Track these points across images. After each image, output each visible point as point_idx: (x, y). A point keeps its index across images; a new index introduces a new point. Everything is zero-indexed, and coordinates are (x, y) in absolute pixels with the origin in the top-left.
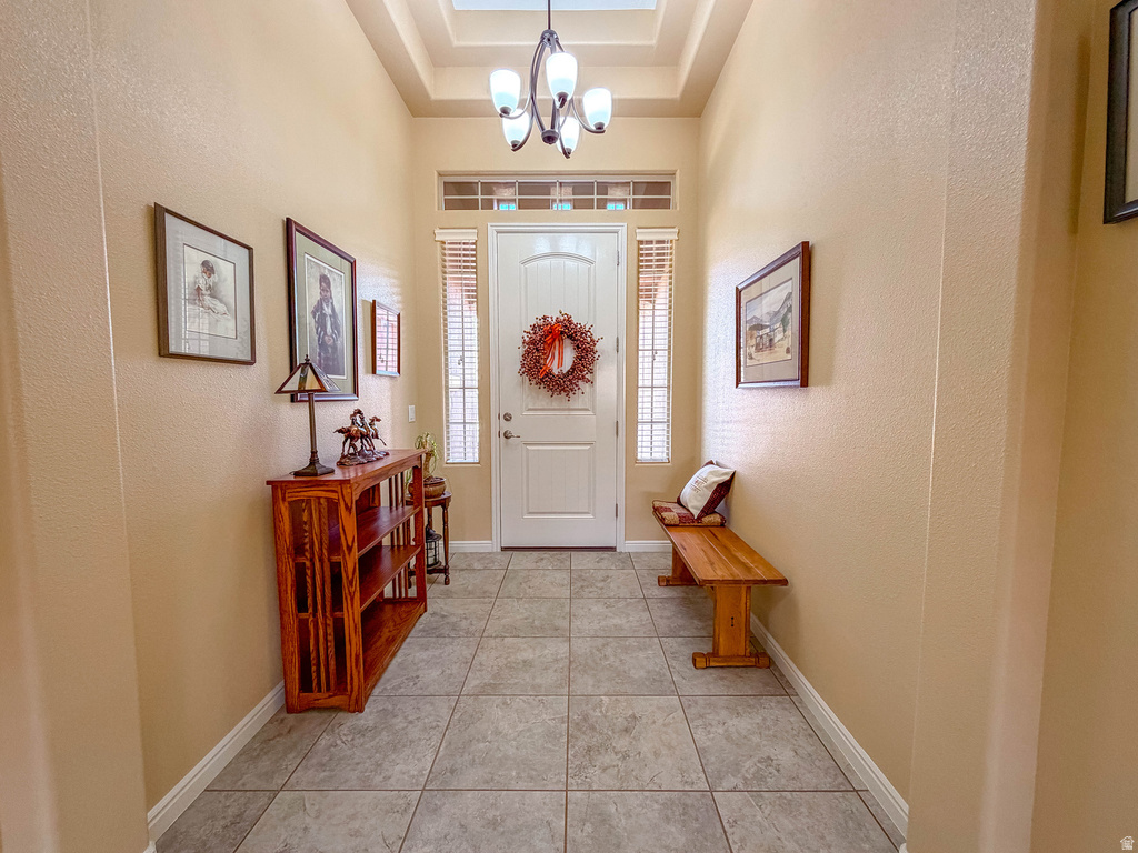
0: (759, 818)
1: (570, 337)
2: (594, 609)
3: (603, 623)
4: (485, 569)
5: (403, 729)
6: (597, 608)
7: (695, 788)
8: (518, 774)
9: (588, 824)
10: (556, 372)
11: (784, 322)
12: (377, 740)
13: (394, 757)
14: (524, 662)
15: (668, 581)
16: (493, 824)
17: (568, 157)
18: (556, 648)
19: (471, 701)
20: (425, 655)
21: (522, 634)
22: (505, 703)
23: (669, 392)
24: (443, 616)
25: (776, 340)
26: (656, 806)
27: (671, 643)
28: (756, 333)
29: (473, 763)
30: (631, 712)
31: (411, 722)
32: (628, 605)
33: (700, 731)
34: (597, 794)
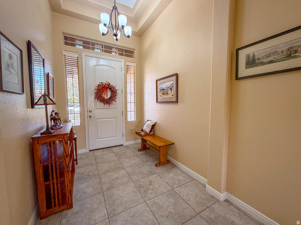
0: (183, 190)
1: (110, 89)
2: (126, 160)
3: (131, 163)
4: (87, 157)
5: (91, 207)
6: (127, 160)
7: (170, 190)
8: (132, 203)
9: (154, 206)
10: (105, 98)
11: (171, 89)
12: (84, 213)
13: (93, 214)
14: (116, 178)
15: (141, 150)
16: (133, 216)
17: (117, 41)
18: (122, 172)
19: (107, 192)
20: (83, 186)
21: (111, 171)
22: (117, 189)
23: (135, 104)
24: (82, 174)
25: (169, 93)
26: (165, 196)
27: (149, 163)
28: (162, 91)
29: (118, 206)
30: (149, 180)
31: (92, 204)
32: (134, 158)
33: (165, 179)
34: (152, 199)
